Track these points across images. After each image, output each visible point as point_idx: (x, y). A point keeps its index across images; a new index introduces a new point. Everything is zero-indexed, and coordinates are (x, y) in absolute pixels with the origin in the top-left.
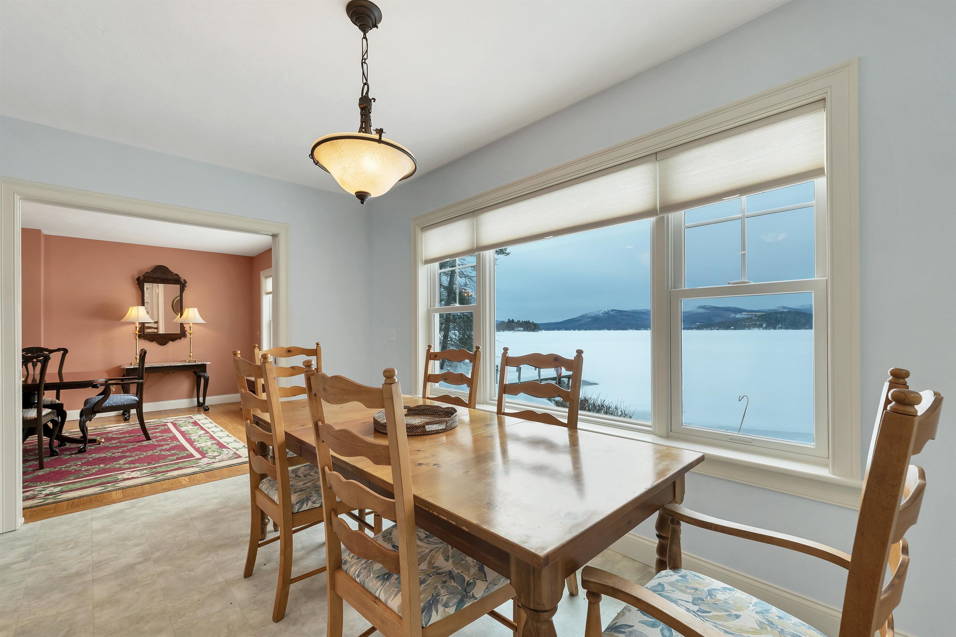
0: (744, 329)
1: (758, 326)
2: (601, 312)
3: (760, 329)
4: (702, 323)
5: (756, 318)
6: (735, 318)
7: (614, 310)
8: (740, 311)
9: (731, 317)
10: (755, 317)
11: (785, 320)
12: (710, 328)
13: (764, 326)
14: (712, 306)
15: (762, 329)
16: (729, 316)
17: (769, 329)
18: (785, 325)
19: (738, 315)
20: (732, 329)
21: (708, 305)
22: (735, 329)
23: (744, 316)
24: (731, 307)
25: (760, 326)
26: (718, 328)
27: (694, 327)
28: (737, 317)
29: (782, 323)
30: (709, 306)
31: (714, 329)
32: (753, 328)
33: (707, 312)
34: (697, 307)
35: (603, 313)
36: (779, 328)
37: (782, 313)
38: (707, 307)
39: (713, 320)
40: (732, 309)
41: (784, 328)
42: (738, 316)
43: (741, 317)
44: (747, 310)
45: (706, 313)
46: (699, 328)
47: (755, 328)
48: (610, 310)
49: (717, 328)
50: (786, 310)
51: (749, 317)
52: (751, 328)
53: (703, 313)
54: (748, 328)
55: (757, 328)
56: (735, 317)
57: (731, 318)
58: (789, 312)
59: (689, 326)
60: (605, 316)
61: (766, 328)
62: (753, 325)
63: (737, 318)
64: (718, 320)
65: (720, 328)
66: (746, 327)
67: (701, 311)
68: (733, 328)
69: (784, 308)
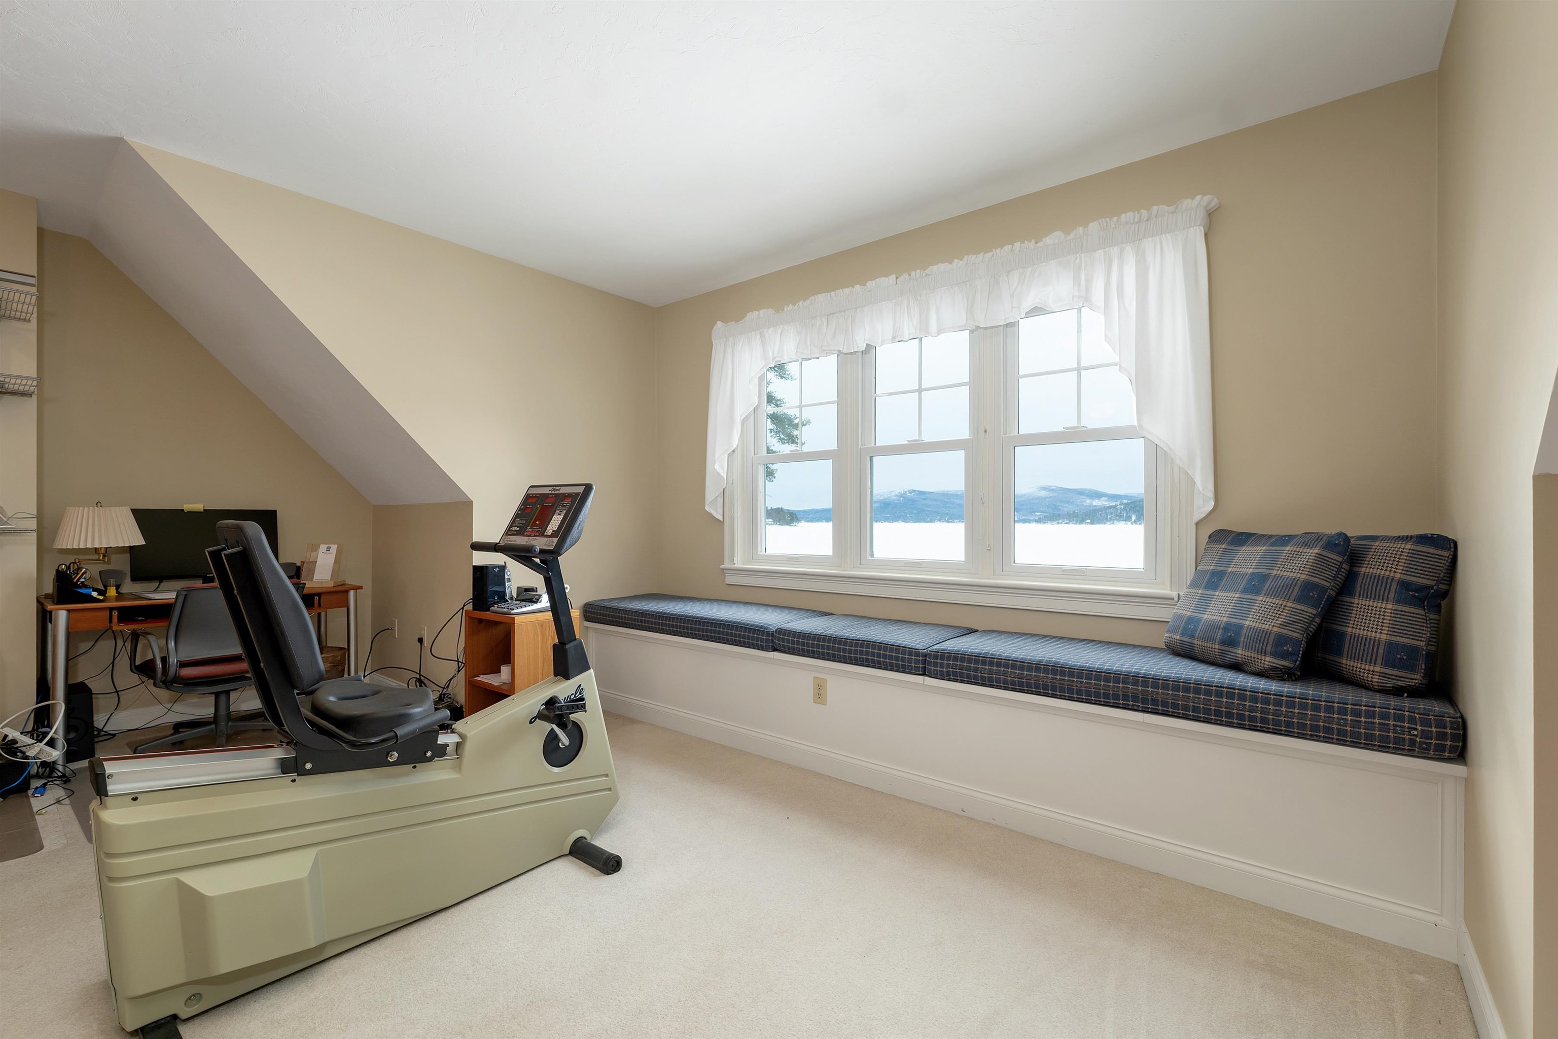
0: (1105, 523)
1: (1124, 519)
2: (893, 494)
3: (1127, 524)
4: (1045, 513)
5: (1122, 507)
7: (913, 490)
8: (1098, 495)
13: (1134, 518)
14: (1058, 487)
15: (1130, 523)
16: (1084, 503)
19: (1097, 501)
21: (1054, 485)
22: (1092, 523)
23: (1104, 503)
24: (1086, 490)
25: (1128, 519)
26: (1068, 522)
27: (1032, 518)
28: (1094, 504)
31: (1062, 523)
32: (1117, 523)
33: (1051, 495)
34: (1037, 489)
35: (896, 496)
38: (1052, 488)
39: (1060, 508)
40: (1087, 492)
42: (1097, 503)
43: (1101, 504)
45: (1050, 497)
48: (907, 490)
49: (1066, 522)
51: (1111, 505)
52: (1115, 521)
54: (1110, 521)
55: (1124, 522)
56: (1092, 504)
57: (1086, 506)
60: (899, 500)
61: (1135, 522)
62: (1117, 518)
63: (1095, 506)
64: (1067, 508)
66: (1108, 521)
67: (1043, 493)
68: (1089, 521)
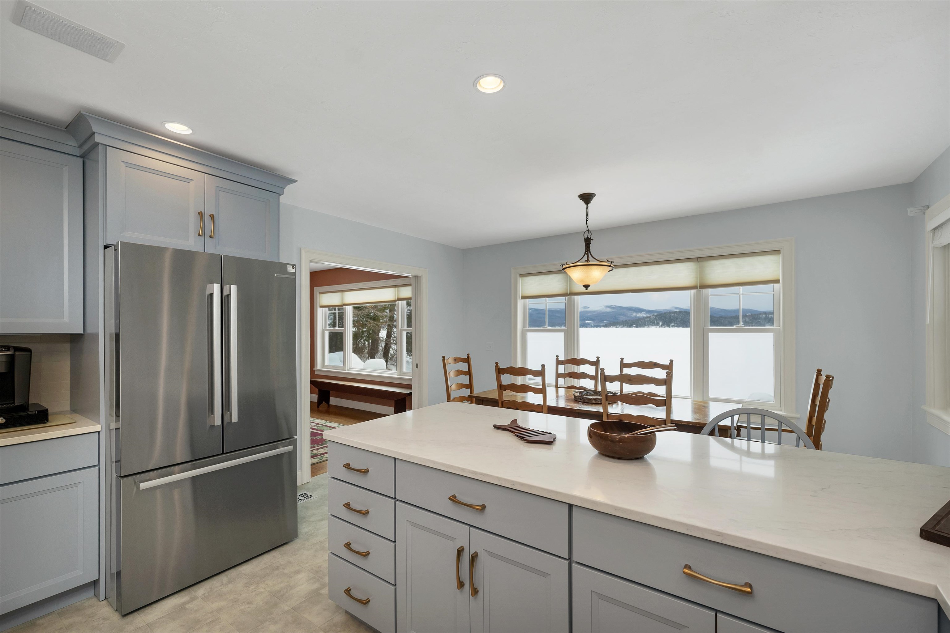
6: (636, 317)
9: (633, 316)
10: (653, 316)
11: (677, 319)
12: (616, 326)
17: (664, 327)
18: (677, 324)
20: (634, 327)
29: (675, 322)
30: (615, 305)
36: (672, 326)
37: (675, 312)
41: (676, 326)
44: (646, 310)
46: (606, 326)
47: (653, 326)
50: (678, 310)
53: (610, 312)
58: (680, 312)
59: (597, 324)
65: (625, 326)
69: (676, 308)
